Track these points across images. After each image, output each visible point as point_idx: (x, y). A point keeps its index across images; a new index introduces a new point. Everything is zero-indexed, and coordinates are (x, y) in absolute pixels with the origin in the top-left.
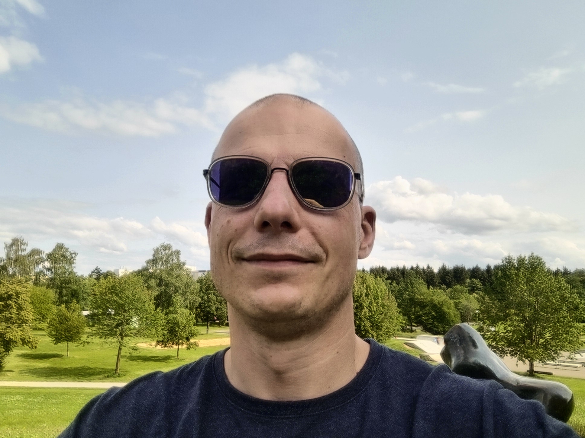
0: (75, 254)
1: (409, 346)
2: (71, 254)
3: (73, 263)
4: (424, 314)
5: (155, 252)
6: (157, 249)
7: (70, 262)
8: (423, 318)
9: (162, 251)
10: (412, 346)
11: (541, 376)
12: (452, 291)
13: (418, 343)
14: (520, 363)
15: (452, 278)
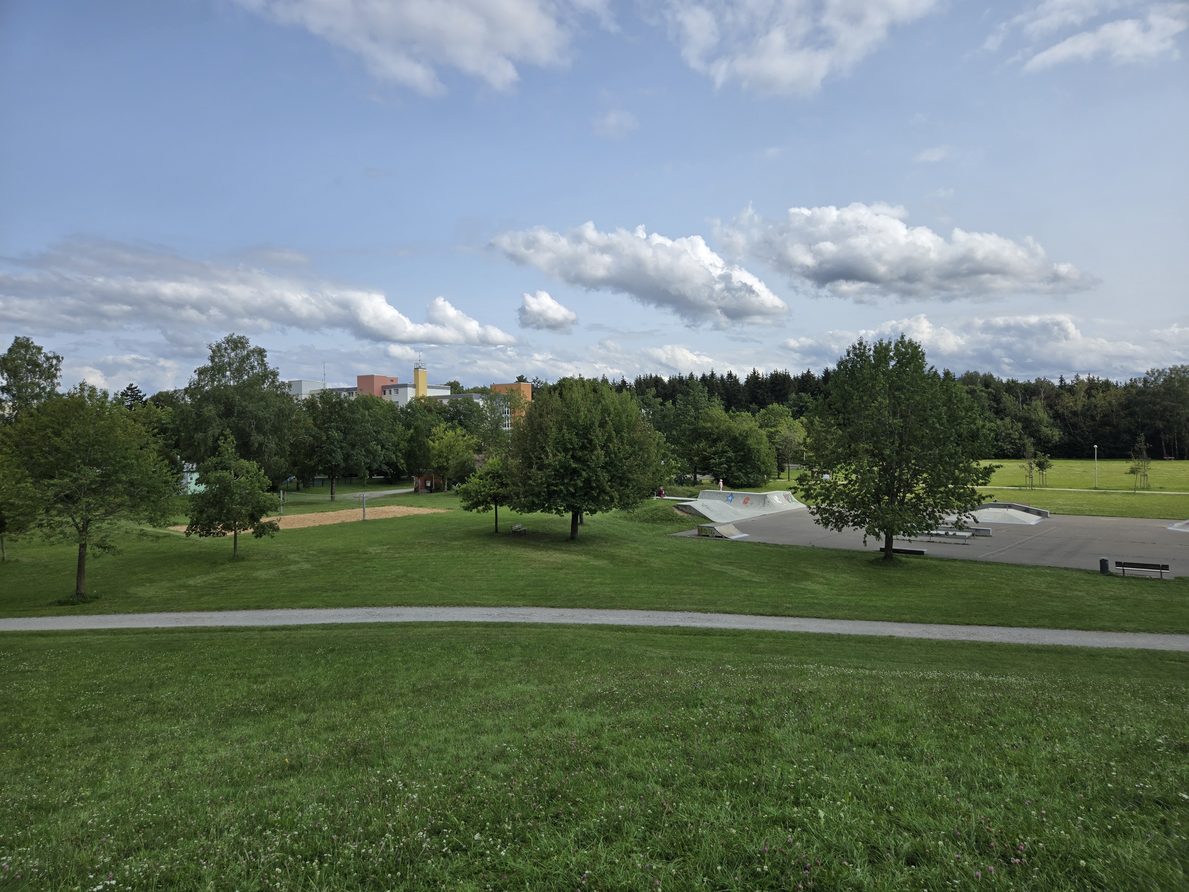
0: (57, 358)
1: (682, 511)
2: (48, 359)
3: (55, 376)
5: (213, 351)
6: (219, 346)
7: (50, 374)
8: (715, 460)
9: (229, 351)
10: (688, 511)
11: (903, 558)
12: (765, 414)
13: (698, 504)
14: (871, 538)
15: (767, 393)
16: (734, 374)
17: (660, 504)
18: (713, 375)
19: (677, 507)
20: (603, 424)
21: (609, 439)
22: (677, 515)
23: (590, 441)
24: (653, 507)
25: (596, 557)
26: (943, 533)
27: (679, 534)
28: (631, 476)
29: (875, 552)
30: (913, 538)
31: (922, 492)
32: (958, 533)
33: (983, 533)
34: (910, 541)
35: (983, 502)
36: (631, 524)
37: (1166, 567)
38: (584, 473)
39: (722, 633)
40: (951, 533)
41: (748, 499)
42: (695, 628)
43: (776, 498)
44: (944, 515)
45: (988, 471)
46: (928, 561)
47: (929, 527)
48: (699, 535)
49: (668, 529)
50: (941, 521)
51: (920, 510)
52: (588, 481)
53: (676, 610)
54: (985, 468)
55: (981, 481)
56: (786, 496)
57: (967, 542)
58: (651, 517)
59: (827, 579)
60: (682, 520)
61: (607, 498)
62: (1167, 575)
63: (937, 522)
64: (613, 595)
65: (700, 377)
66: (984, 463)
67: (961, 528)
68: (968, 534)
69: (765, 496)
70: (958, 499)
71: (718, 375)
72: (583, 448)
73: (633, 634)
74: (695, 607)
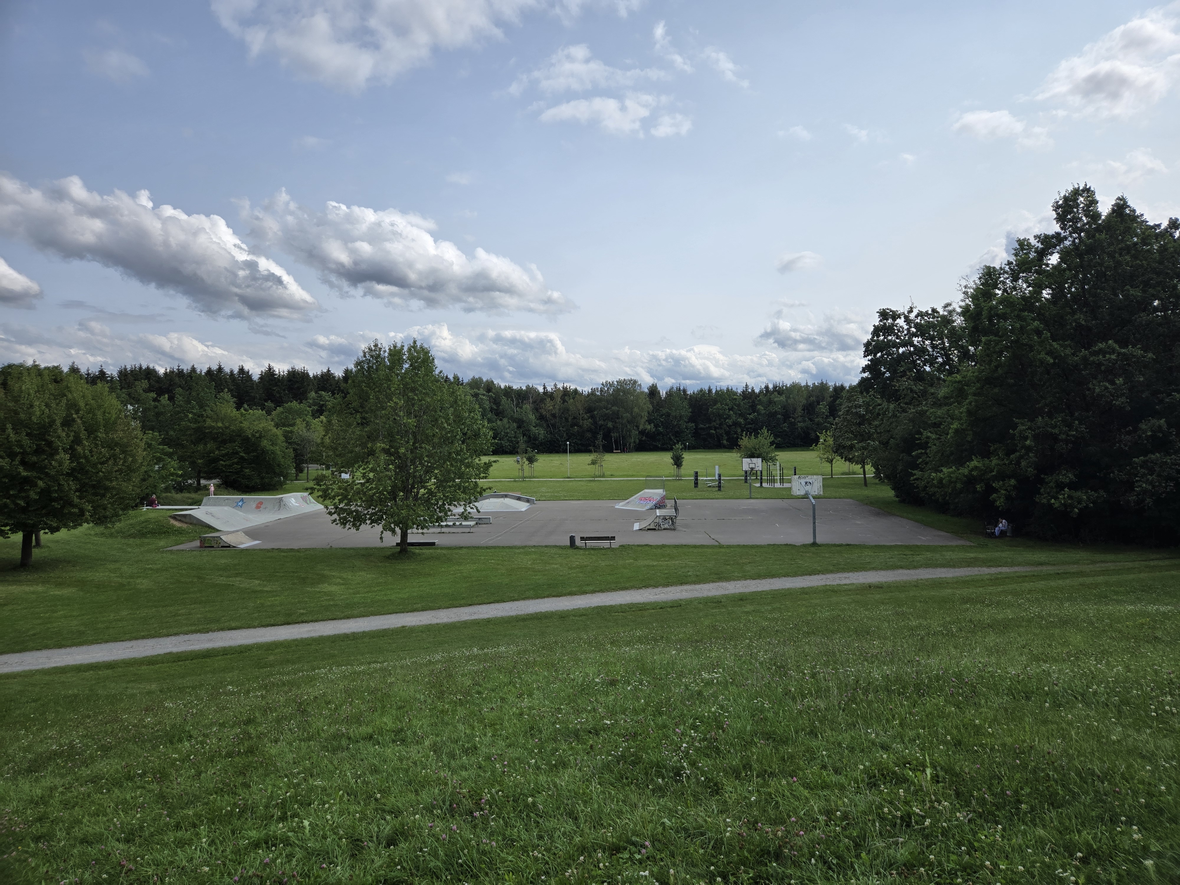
1: (180, 521)
4: (223, 456)
8: (221, 462)
10: (187, 520)
11: (417, 550)
12: (282, 413)
13: (199, 513)
14: (388, 534)
15: (284, 390)
16: (246, 368)
17: (152, 515)
18: (220, 369)
19: (174, 517)
20: (67, 423)
21: (77, 440)
22: (174, 526)
23: (50, 444)
24: (142, 519)
25: (59, 585)
26: (451, 523)
27: (175, 548)
28: (108, 483)
29: (391, 548)
30: (425, 531)
31: (433, 487)
32: (464, 523)
33: (485, 521)
34: (423, 533)
35: (485, 494)
36: (110, 541)
37: (613, 538)
38: (41, 483)
39: (225, 652)
40: (458, 523)
41: (261, 503)
42: (191, 652)
43: (293, 501)
44: (452, 508)
45: (488, 465)
46: (439, 551)
47: (440, 519)
48: (201, 547)
49: (162, 543)
50: (449, 513)
51: (432, 504)
52: (45, 493)
53: (168, 635)
54: (485, 463)
55: (482, 475)
56: (303, 498)
57: (472, 530)
58: (139, 531)
59: (344, 579)
60: (179, 532)
61: (76, 510)
62: (615, 544)
63: (446, 514)
64: (82, 628)
65: (204, 370)
66: (485, 459)
67: (466, 518)
68: (472, 523)
69: (281, 500)
70: (464, 492)
71: (227, 370)
72: (38, 451)
73: (109, 672)
74: (193, 628)
